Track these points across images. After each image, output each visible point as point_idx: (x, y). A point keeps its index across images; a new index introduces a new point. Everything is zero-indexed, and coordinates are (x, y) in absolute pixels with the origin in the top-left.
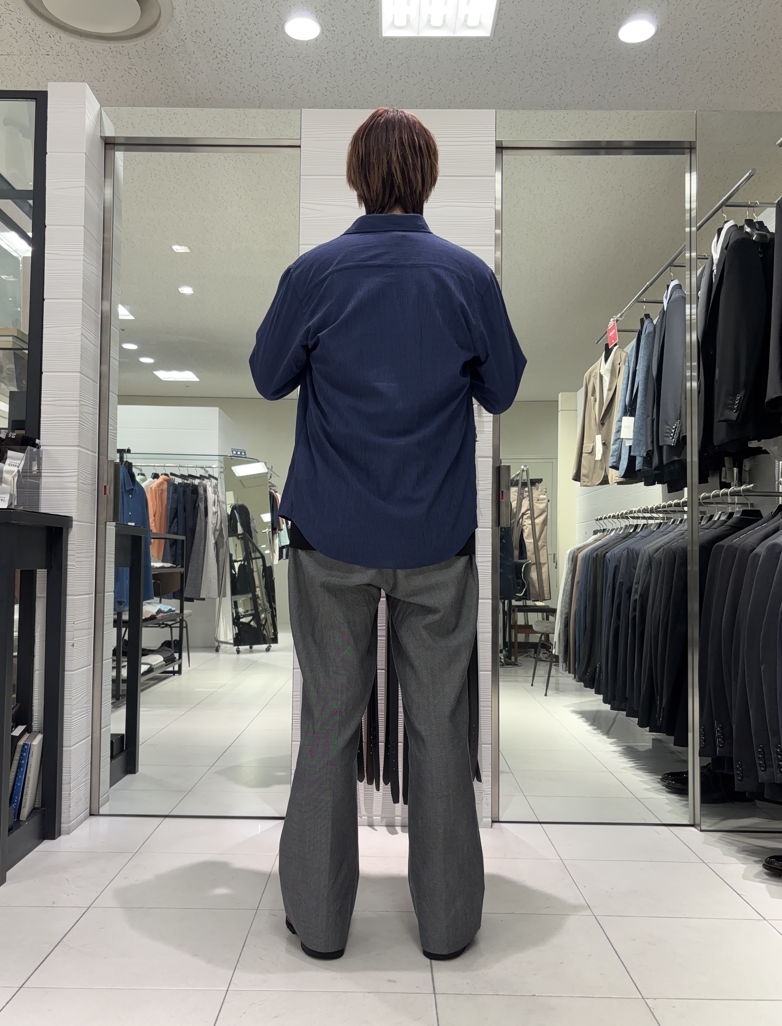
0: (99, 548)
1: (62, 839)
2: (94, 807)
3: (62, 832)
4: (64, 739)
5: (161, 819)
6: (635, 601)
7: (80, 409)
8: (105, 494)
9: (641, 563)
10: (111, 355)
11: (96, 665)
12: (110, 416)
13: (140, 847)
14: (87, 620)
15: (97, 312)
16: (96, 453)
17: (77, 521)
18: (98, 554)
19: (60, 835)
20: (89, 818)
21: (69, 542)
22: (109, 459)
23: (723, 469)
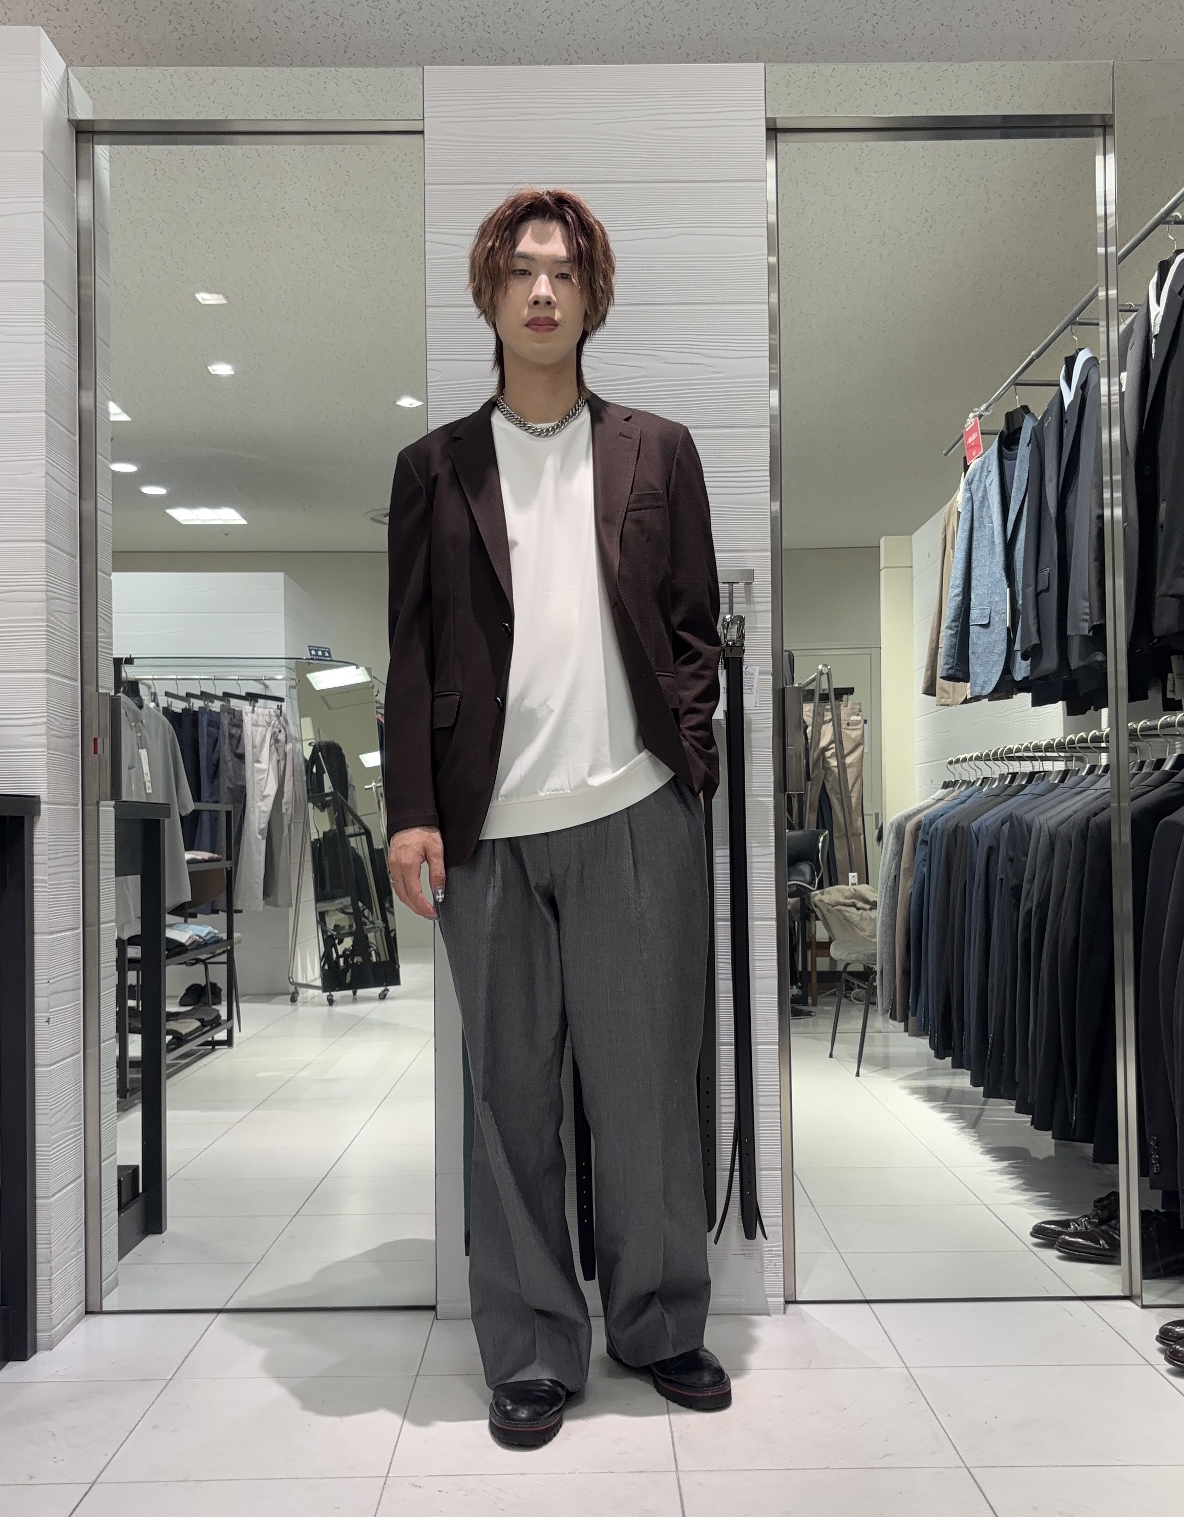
0: (87, 847)
1: (39, 1359)
2: (94, 1298)
3: (38, 1349)
4: (38, 1185)
5: (211, 1316)
6: (1030, 910)
7: (47, 607)
8: (96, 752)
9: (1037, 846)
10: (98, 507)
11: (88, 1051)
12: (99, 613)
13: (178, 1369)
14: (71, 974)
15: (70, 432)
16: (76, 680)
17: (48, 803)
18: (87, 858)
19: (35, 1352)
20: (83, 1321)
21: (35, 841)
22: (101, 691)
23: (1170, 676)
